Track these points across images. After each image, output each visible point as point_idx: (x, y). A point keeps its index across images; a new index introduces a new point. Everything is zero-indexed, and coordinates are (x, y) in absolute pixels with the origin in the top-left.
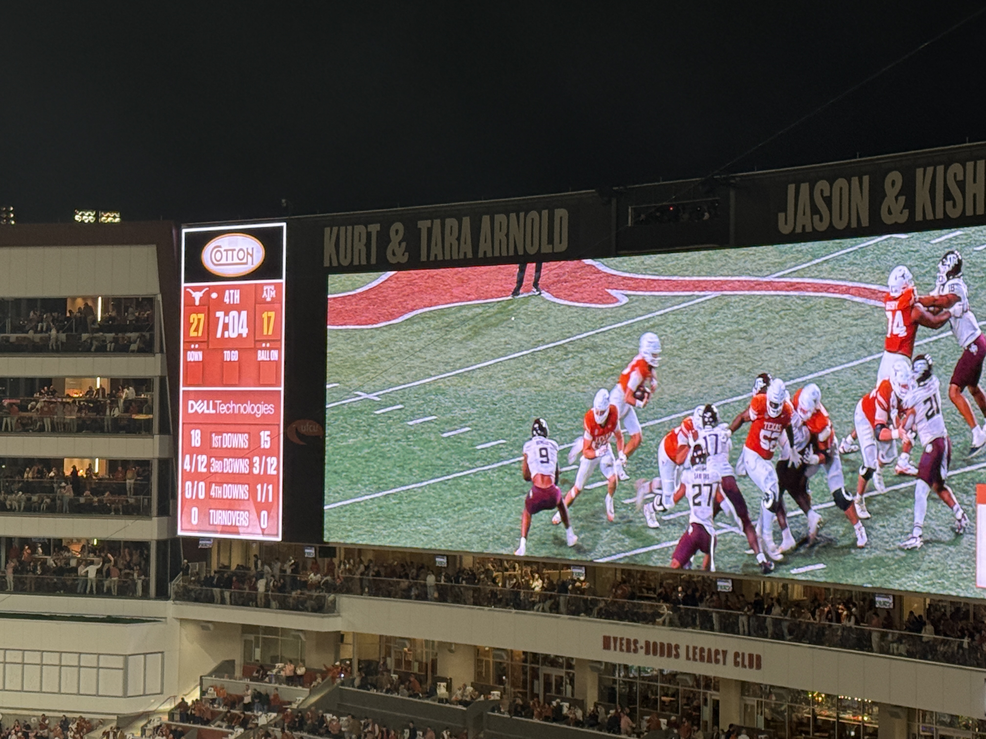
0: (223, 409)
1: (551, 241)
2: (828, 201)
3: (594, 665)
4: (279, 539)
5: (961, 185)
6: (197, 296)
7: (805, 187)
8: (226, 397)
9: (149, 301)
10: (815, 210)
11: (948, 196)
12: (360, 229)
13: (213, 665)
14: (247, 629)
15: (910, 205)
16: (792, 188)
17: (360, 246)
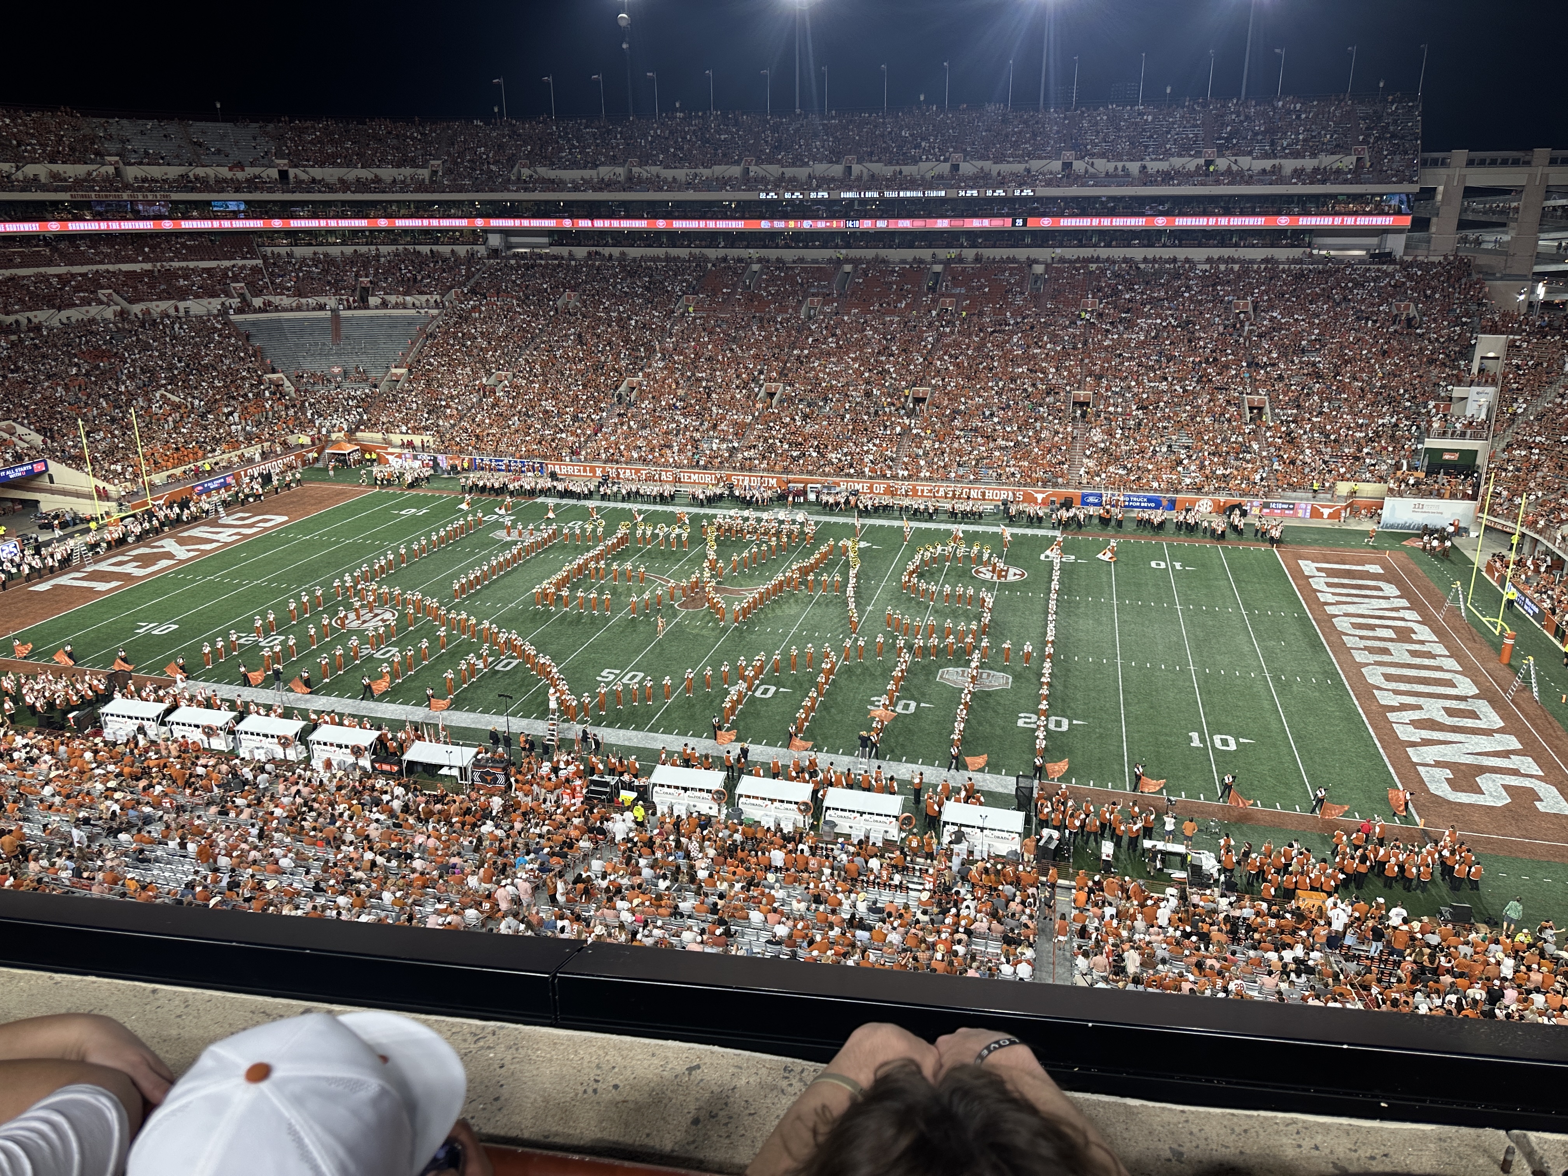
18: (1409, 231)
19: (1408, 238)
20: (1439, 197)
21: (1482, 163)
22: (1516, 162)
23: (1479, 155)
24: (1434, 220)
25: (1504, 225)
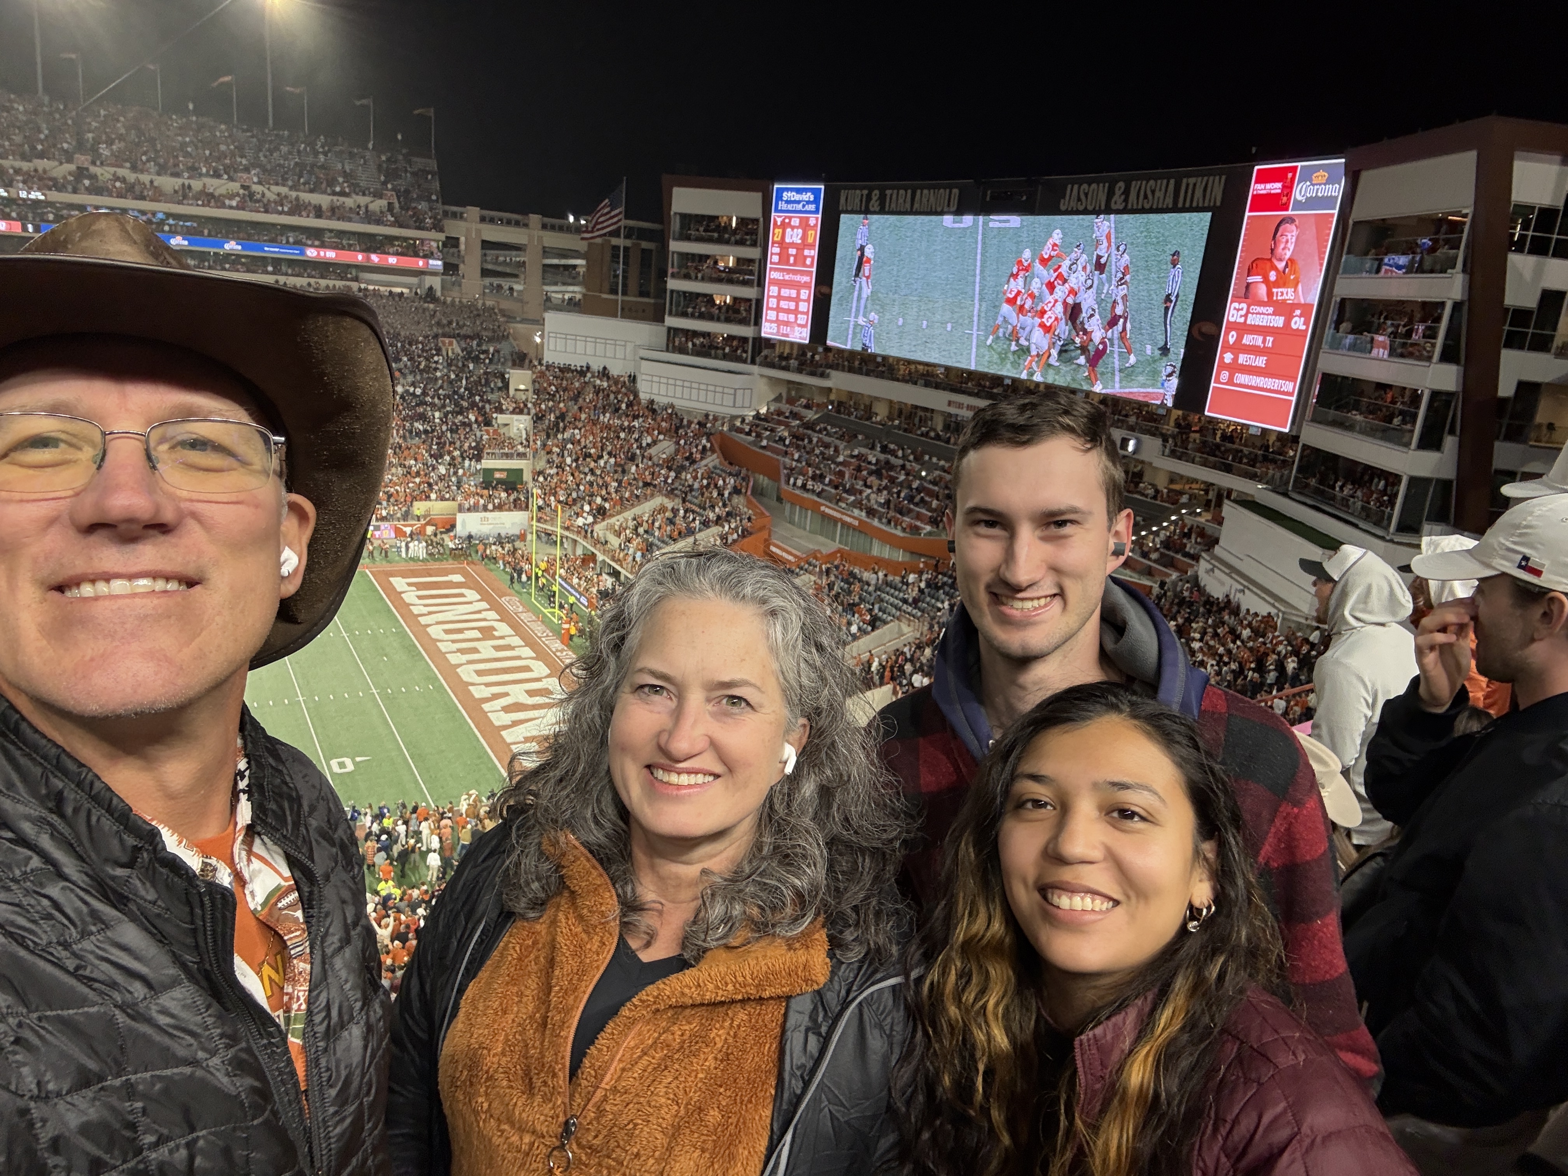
0: (787, 277)
1: (949, 205)
2: (1086, 195)
3: (942, 413)
4: (807, 342)
5: (1153, 192)
6: (779, 220)
7: (1076, 187)
8: (788, 271)
9: (757, 220)
10: (1079, 199)
11: (1146, 197)
12: (858, 192)
13: (773, 397)
14: (789, 382)
15: (1126, 201)
16: (1069, 186)
17: (857, 201)
18: (443, 274)
19: (442, 280)
20: (462, 247)
21: (492, 220)
22: (517, 224)
23: (487, 213)
24: (461, 266)
25: (516, 276)
